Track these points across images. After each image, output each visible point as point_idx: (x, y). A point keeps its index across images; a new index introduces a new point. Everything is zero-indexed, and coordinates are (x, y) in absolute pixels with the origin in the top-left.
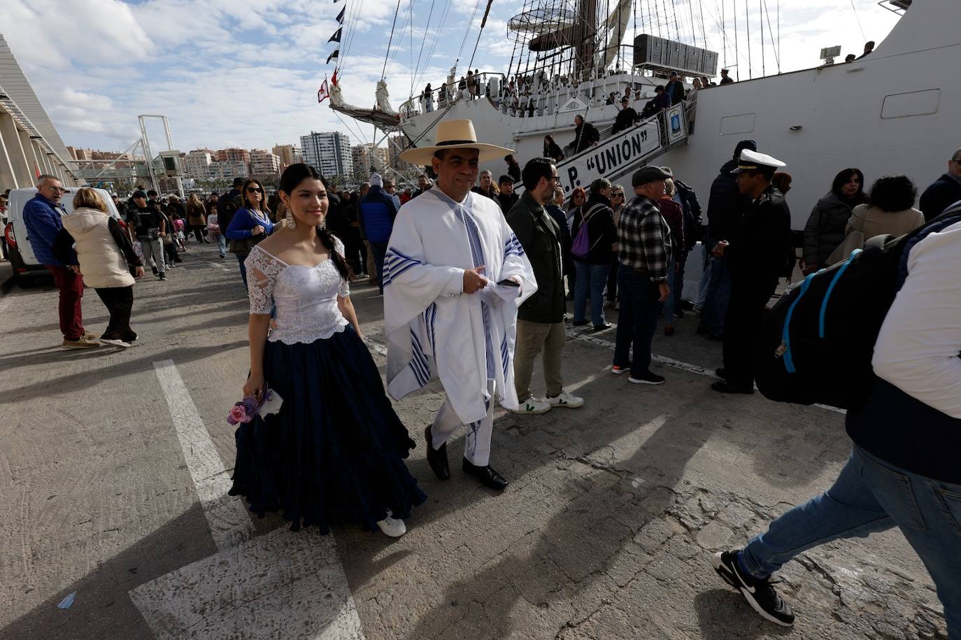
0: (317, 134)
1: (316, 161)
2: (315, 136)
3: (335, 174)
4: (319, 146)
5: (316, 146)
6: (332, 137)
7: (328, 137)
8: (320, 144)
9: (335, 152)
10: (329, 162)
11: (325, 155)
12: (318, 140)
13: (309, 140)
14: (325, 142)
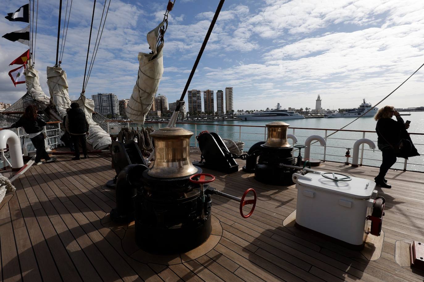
0: (100, 94)
1: (100, 107)
2: (100, 95)
3: (109, 113)
4: (101, 100)
5: (100, 100)
6: (109, 96)
7: (106, 96)
8: (102, 99)
9: (110, 103)
10: (106, 107)
11: (104, 104)
12: (101, 97)
13: (96, 97)
14: (105, 98)
